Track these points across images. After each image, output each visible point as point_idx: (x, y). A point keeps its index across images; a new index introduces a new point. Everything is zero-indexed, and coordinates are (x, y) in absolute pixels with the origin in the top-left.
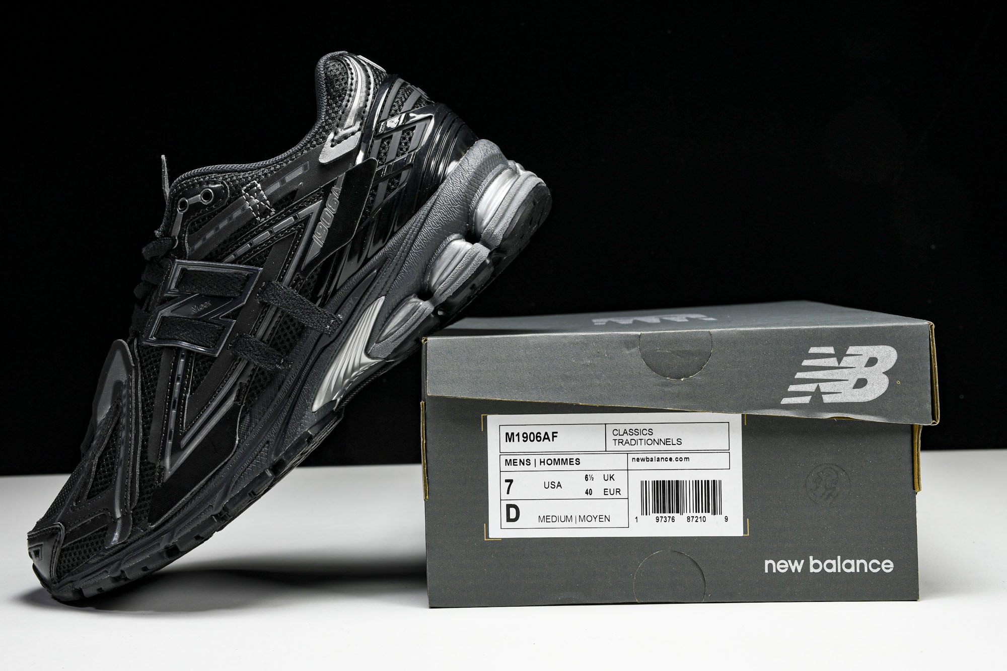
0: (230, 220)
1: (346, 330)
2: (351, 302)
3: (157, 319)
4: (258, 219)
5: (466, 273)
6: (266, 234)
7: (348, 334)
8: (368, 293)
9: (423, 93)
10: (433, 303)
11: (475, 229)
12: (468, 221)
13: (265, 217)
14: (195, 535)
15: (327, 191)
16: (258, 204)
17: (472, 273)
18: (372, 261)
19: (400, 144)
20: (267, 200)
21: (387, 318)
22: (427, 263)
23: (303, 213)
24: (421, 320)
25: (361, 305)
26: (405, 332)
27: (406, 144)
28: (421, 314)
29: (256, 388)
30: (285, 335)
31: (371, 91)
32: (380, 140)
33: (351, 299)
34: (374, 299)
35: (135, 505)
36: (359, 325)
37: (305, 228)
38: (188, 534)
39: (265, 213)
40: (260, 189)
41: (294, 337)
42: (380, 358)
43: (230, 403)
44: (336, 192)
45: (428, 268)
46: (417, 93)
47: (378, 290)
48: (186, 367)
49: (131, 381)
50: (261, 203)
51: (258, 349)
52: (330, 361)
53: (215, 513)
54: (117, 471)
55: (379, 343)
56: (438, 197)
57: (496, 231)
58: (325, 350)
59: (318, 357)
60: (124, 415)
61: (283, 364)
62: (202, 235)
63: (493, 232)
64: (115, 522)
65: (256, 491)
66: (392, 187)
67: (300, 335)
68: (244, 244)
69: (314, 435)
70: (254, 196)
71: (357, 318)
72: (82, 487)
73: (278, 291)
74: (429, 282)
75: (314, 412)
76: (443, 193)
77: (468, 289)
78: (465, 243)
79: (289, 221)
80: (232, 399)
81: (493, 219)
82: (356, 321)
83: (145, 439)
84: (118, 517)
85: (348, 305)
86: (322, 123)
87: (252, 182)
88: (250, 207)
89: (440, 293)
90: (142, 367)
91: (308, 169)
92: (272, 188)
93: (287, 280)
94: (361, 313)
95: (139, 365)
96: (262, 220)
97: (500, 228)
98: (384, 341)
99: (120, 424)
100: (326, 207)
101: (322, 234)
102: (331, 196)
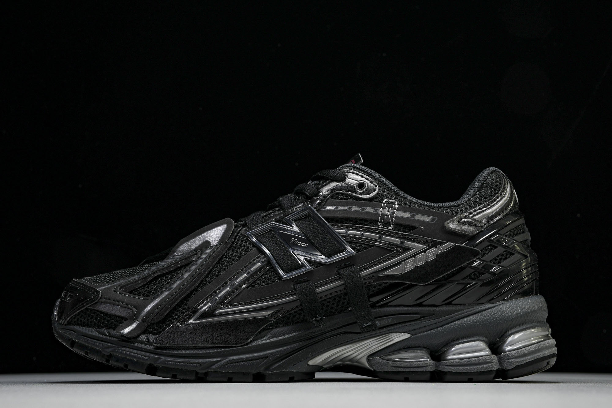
0: (362, 210)
1: (370, 334)
2: (389, 320)
4: (380, 223)
5: (474, 367)
6: (376, 237)
7: (369, 337)
8: (404, 325)
9: (530, 239)
10: (437, 366)
11: (500, 346)
12: (501, 337)
13: (384, 226)
14: (174, 374)
15: (434, 244)
16: (387, 215)
17: (478, 371)
18: (423, 308)
19: (498, 256)
20: (395, 218)
21: (401, 349)
22: (454, 339)
23: (408, 243)
24: (420, 370)
25: (393, 328)
26: (404, 368)
27: (501, 259)
28: (424, 365)
29: (288, 319)
30: (333, 304)
31: (505, 212)
32: (489, 244)
33: (391, 318)
34: (403, 331)
35: (155, 321)
36: (380, 338)
37: (403, 253)
39: (387, 223)
40: (396, 208)
41: (336, 310)
42: (373, 368)
43: (266, 313)
44: (441, 249)
45: (451, 343)
46: (527, 236)
47: (411, 328)
48: (259, 270)
49: (218, 248)
50: (390, 216)
51: (312, 300)
52: (344, 343)
53: (198, 371)
54: (162, 293)
55: (382, 359)
56: (495, 306)
57: (515, 360)
58: (347, 334)
59: (339, 334)
60: (196, 264)
61: (318, 321)
62: (337, 204)
63: (511, 359)
64: (134, 321)
65: (234, 380)
66: (473, 276)
67: (340, 312)
68: (358, 230)
69: (295, 379)
70: (389, 209)
71: (383, 333)
72: (132, 283)
73: (354, 276)
74: (445, 351)
75: (308, 365)
76: (500, 307)
77: (466, 378)
78: (488, 349)
79: (396, 240)
80: (269, 313)
81: (517, 351)
82: (381, 334)
83: (196, 289)
84: (138, 320)
85: (385, 321)
86: (463, 204)
87: (394, 201)
88: (381, 213)
89: (447, 364)
90: (231, 246)
91: (434, 222)
92: (403, 213)
93: (364, 273)
94: (388, 332)
95: (230, 244)
96: (381, 226)
97: (518, 360)
98: (386, 361)
99: (189, 266)
100: (425, 253)
101: (409, 266)
102: (433, 249)
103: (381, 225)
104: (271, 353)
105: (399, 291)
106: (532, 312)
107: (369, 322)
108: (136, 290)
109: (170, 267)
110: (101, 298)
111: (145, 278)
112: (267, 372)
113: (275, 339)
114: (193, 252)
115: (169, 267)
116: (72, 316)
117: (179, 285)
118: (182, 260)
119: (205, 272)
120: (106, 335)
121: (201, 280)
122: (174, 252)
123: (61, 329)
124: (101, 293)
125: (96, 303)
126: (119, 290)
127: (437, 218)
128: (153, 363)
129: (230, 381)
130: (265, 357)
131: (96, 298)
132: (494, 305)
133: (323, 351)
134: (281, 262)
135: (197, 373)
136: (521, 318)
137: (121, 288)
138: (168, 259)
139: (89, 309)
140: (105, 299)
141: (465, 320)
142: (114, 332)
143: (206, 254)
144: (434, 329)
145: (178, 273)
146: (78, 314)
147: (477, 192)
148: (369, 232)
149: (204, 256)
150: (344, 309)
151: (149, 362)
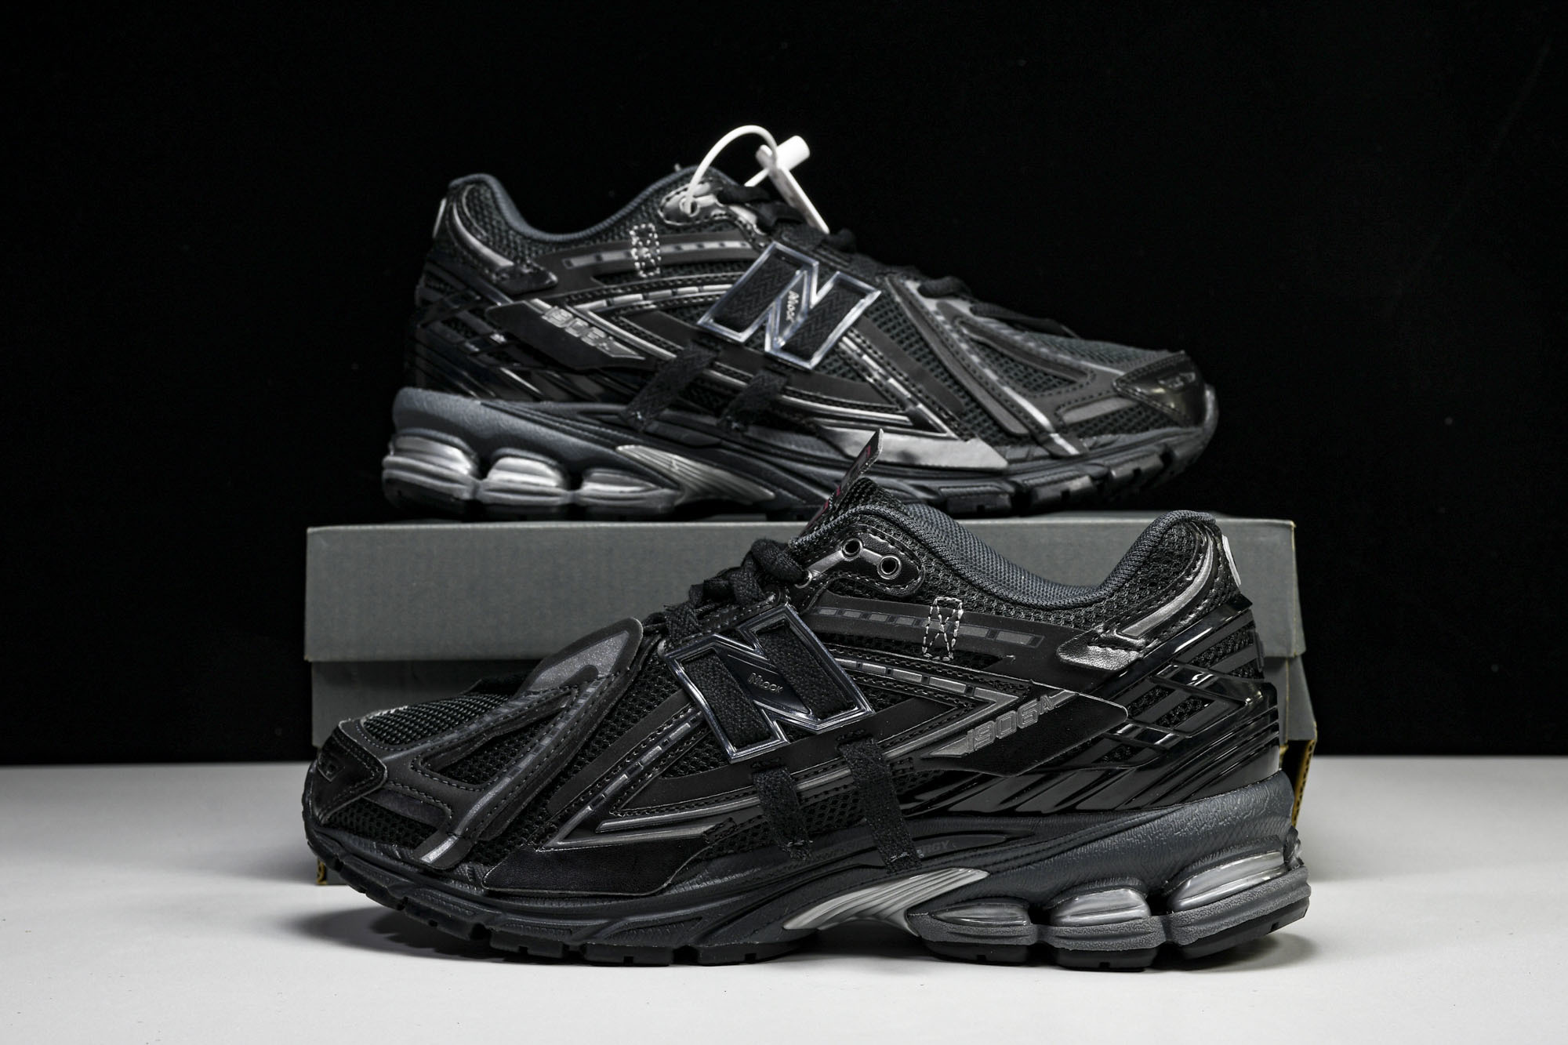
0: (890, 621)
2: (944, 845)
3: (703, 647)
4: (925, 650)
5: (1112, 942)
6: (916, 677)
7: (906, 874)
8: (973, 853)
10: (1040, 934)
11: (1169, 896)
12: (1171, 880)
13: (934, 656)
14: (524, 946)
15: (1035, 693)
16: (940, 632)
17: (1119, 949)
18: (1012, 822)
19: (1174, 709)
20: (955, 638)
21: (969, 900)
22: (1075, 884)
23: (981, 692)
24: (1006, 942)
25: (952, 858)
26: (975, 937)
27: (1181, 715)
28: (1016, 934)
29: (743, 839)
30: (833, 810)
32: (1154, 684)
33: (948, 842)
34: (973, 865)
35: (488, 839)
36: (928, 877)
37: (968, 712)
38: (517, 936)
39: (939, 650)
40: (959, 617)
41: (840, 821)
42: (917, 932)
43: (696, 830)
44: (1049, 703)
45: (1070, 890)
47: (989, 860)
48: (686, 736)
49: (610, 684)
50: (945, 634)
51: (786, 805)
52: (856, 886)
53: (568, 943)
54: (501, 777)
55: (932, 917)
56: (1162, 816)
57: (1195, 928)
58: (861, 870)
59: (846, 870)
60: (567, 719)
61: (799, 847)
62: (841, 605)
63: (1188, 925)
64: (449, 833)
65: (636, 961)
66: (1117, 755)
67: (850, 824)
68: (881, 663)
69: (758, 957)
70: (944, 618)
71: (934, 868)
72: (446, 750)
73: (870, 758)
74: (1059, 905)
75: (783, 928)
76: (1170, 818)
77: (1096, 962)
78: (1143, 904)
79: (958, 686)
80: (705, 829)
81: (1202, 908)
82: (930, 869)
83: (564, 774)
84: (456, 833)
85: (937, 846)
86: (1104, 599)
87: (957, 600)
88: (928, 627)
89: (1057, 934)
90: (636, 681)
91: (1037, 646)
92: (973, 629)
93: (894, 753)
94: (943, 866)
95: (634, 676)
96: (928, 655)
97: (1202, 928)
98: (940, 922)
99: (553, 722)
100: (1016, 710)
101: (981, 738)
102: (1033, 703)
103: (927, 652)
104: (708, 911)
105: (964, 786)
106: (1242, 823)
107: (904, 851)
108: (453, 766)
109: (518, 720)
110: (387, 781)
111: (471, 741)
112: (701, 946)
113: (718, 881)
114: (565, 689)
115: (517, 718)
116: (335, 810)
117: (533, 763)
118: (542, 706)
119: (582, 736)
120: (396, 859)
121: (573, 754)
122: (529, 685)
123: (318, 832)
124: (386, 771)
125: (377, 791)
126: (422, 763)
127: (1043, 637)
128: (482, 923)
129: (628, 962)
130: (697, 919)
131: (379, 778)
132: (1159, 813)
133: (815, 902)
134: (728, 723)
135: (566, 947)
136: (1216, 838)
137: (426, 760)
138: (516, 699)
139: (365, 800)
140: (394, 783)
141: (1095, 845)
142: (409, 853)
143: (586, 696)
144: (1034, 862)
145: (532, 735)
146: (347, 809)
147: (1136, 572)
148: (902, 666)
149: (582, 701)
150: (855, 819)
151: (476, 920)
